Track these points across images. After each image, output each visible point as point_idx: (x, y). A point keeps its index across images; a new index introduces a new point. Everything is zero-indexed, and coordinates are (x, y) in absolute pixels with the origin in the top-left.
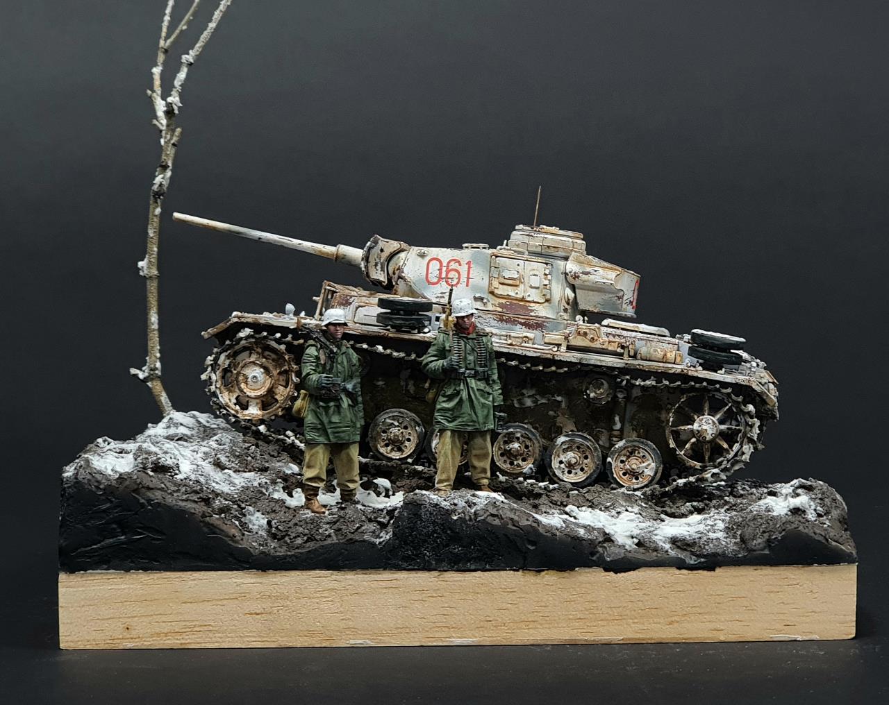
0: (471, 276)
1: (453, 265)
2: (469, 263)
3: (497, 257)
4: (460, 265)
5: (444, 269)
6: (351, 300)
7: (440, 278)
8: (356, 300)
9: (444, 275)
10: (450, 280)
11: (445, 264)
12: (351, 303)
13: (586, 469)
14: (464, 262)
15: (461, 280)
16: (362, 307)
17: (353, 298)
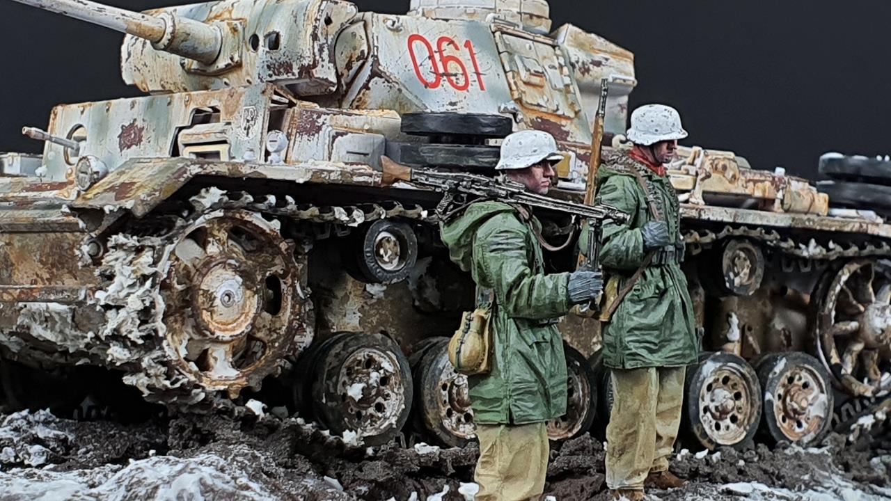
0: (480, 71)
1: (448, 50)
2: (467, 44)
3: (503, 33)
4: (457, 48)
5: (437, 56)
6: (321, 121)
7: (439, 76)
8: (328, 123)
9: (441, 70)
10: (453, 78)
11: (435, 48)
12: (319, 128)
13: (740, 417)
14: (461, 45)
15: (470, 79)
16: (342, 134)
17: (323, 117)
